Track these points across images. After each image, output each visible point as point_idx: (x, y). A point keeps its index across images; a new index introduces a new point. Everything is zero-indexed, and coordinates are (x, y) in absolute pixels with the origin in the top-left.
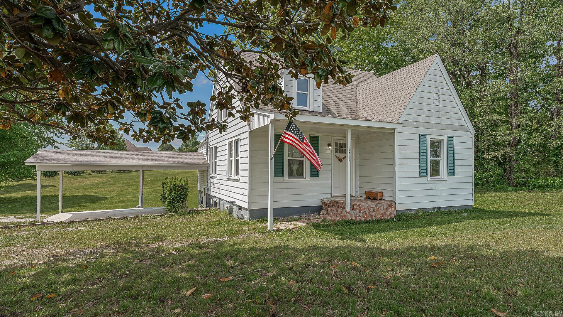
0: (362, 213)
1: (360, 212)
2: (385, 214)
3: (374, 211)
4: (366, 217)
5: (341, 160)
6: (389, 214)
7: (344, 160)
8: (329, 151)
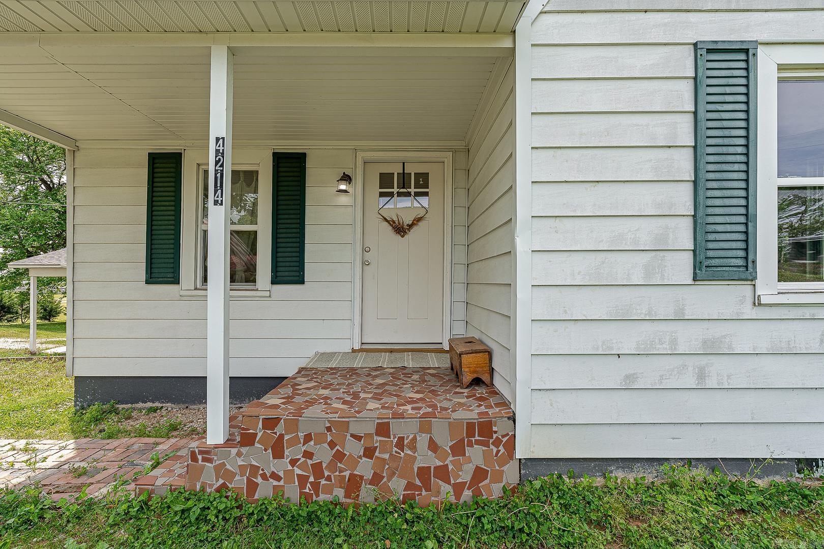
0: (293, 462)
1: (278, 453)
2: (443, 473)
3: (369, 453)
4: (316, 486)
5: (400, 230)
6: (466, 476)
7: (415, 228)
8: (343, 200)
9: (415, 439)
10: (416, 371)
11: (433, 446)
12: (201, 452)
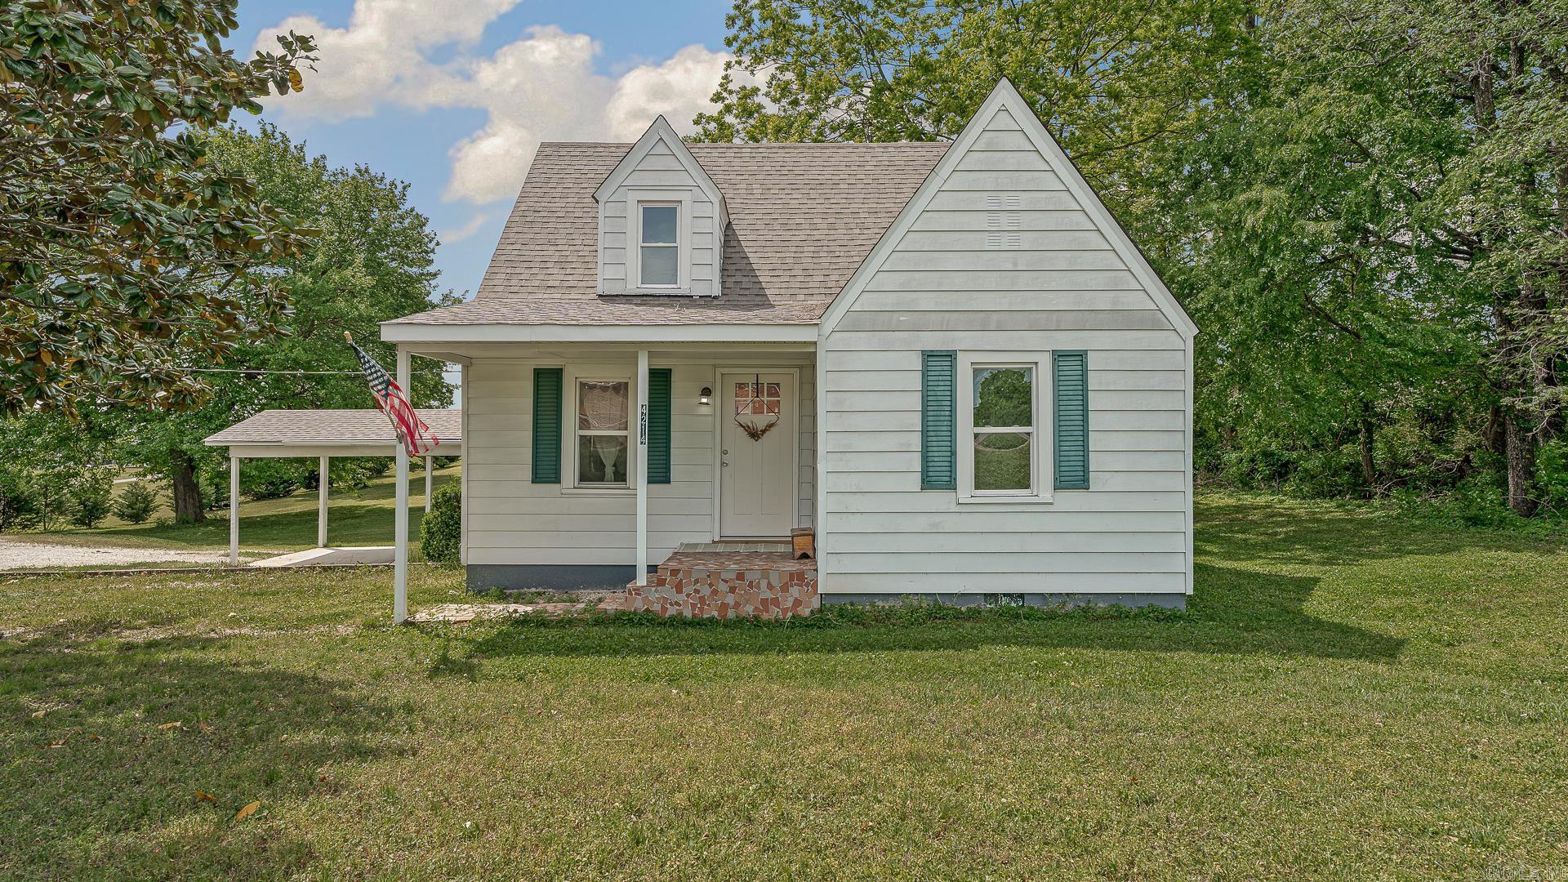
0: (688, 595)
1: (679, 591)
2: (776, 602)
3: (732, 590)
4: (701, 609)
5: (755, 434)
6: (789, 604)
7: (767, 433)
8: (705, 410)
9: (759, 582)
10: (764, 553)
11: (770, 587)
12: (634, 590)
